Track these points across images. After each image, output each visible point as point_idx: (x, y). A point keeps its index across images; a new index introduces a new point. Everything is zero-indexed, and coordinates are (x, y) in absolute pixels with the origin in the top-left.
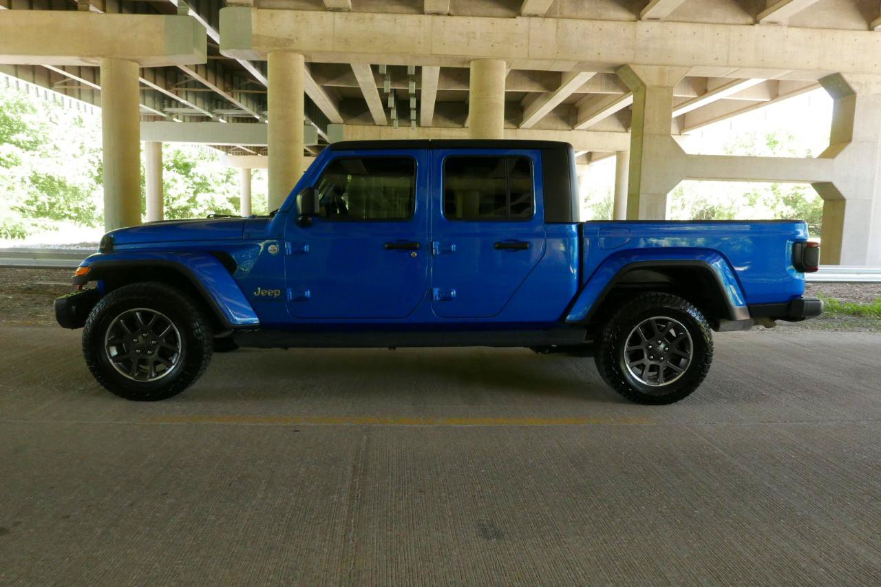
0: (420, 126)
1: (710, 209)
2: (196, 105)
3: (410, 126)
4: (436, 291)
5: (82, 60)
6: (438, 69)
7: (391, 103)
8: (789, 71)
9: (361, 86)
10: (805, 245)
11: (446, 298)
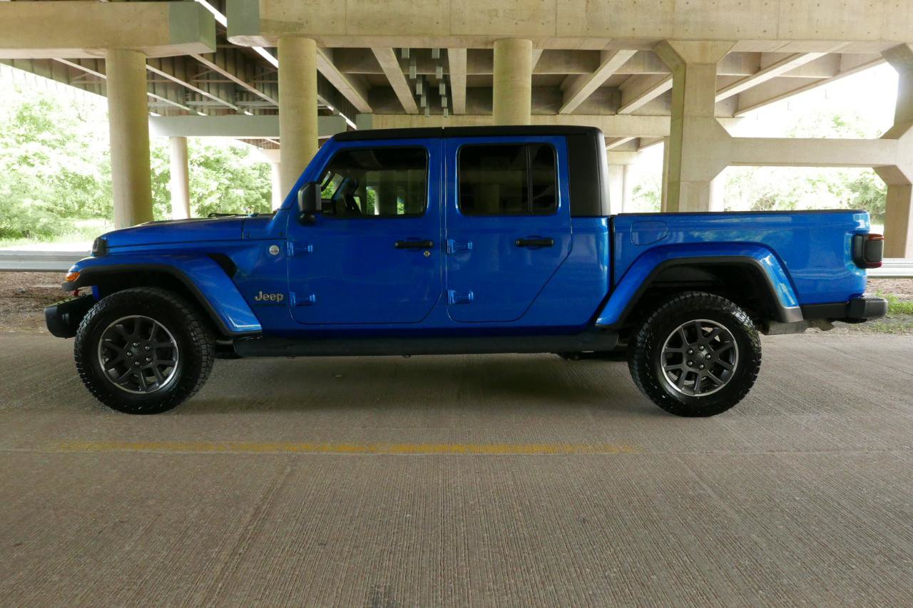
0: (453, 114)
1: (771, 197)
2: (219, 97)
3: (442, 114)
4: (451, 293)
5: (88, 53)
6: (465, 51)
7: (420, 89)
8: (847, 43)
9: (386, 72)
10: (866, 238)
11: (463, 301)
